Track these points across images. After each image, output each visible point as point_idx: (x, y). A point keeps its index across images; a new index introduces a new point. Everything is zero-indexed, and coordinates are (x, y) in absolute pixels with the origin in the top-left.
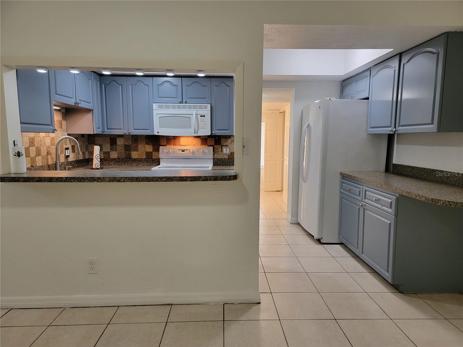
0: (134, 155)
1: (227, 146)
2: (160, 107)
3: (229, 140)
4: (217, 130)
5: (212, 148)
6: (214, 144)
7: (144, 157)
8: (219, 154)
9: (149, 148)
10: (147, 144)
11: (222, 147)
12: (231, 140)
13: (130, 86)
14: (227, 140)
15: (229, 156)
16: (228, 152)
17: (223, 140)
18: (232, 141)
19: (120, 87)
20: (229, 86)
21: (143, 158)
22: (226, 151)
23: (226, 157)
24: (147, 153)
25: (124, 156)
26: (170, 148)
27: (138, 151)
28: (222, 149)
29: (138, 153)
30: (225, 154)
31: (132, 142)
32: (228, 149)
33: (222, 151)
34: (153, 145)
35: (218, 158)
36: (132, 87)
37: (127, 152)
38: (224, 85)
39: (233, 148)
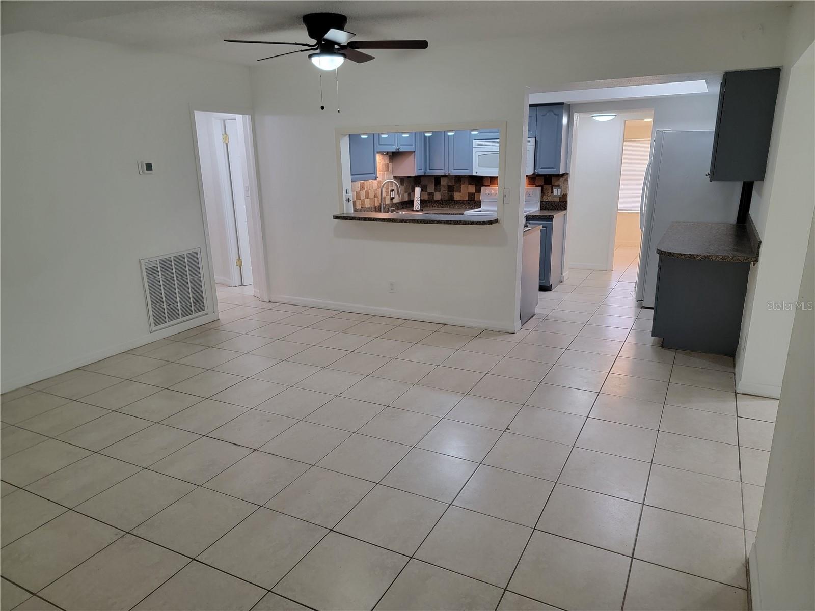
0: (457, 196)
1: (558, 186)
2: (480, 144)
3: (562, 179)
4: (542, 168)
5: (539, 189)
6: (543, 184)
7: (467, 199)
8: (549, 196)
9: (472, 189)
10: (470, 184)
11: (552, 188)
12: (564, 179)
14: (559, 179)
15: (560, 198)
16: (559, 194)
17: (553, 179)
18: (566, 180)
20: (558, 115)
21: (465, 199)
22: (557, 192)
23: (557, 200)
24: (470, 194)
25: (447, 198)
26: (492, 189)
27: (460, 192)
28: (552, 190)
29: (461, 194)
30: (555, 196)
31: (455, 182)
32: (559, 190)
33: (552, 193)
34: (476, 186)
35: (547, 200)
37: (450, 193)
38: (552, 114)
39: (567, 189)
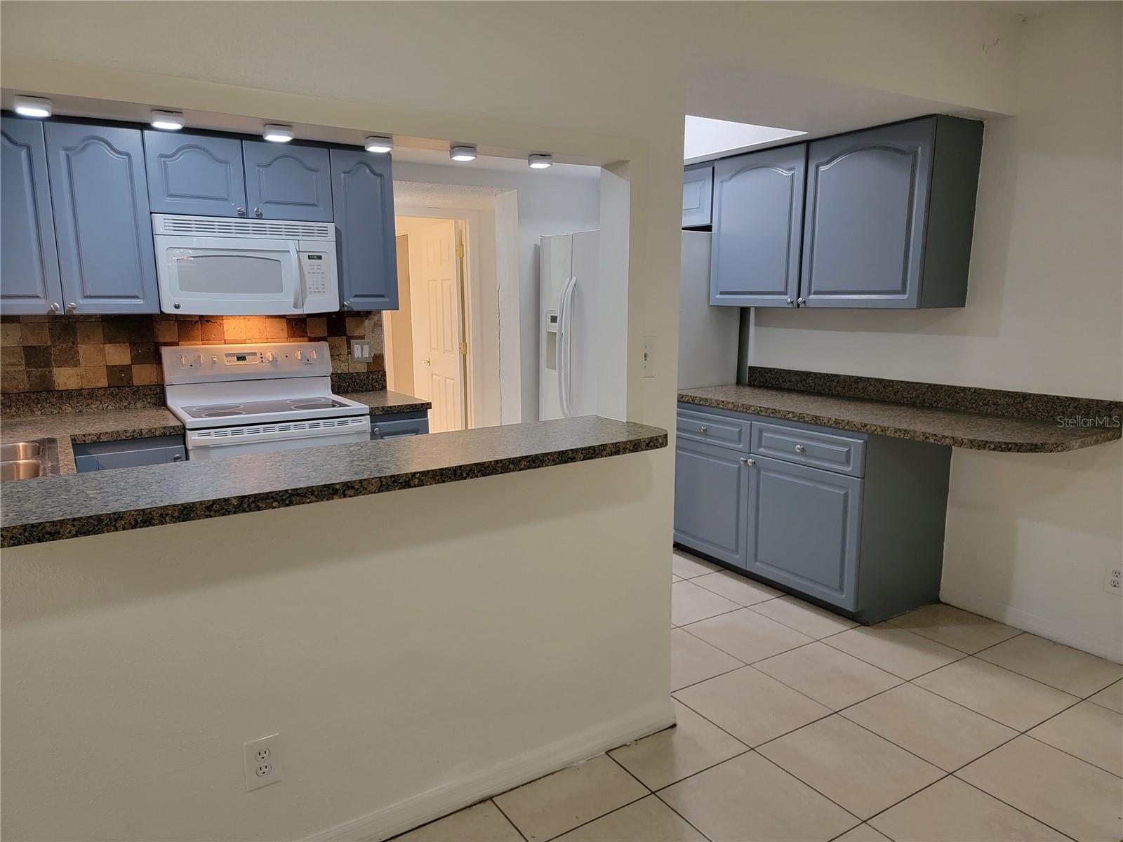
0: (65, 378)
1: (362, 337)
2: (178, 227)
3: (367, 321)
4: (356, 296)
6: (326, 335)
7: (104, 382)
8: (343, 362)
9: (119, 355)
10: (111, 340)
11: (348, 343)
12: (372, 322)
13: (62, 154)
14: (363, 321)
15: (369, 364)
16: (366, 354)
17: (350, 323)
18: (375, 324)
19: (24, 153)
20: (381, 176)
21: (100, 385)
22: (361, 352)
23: (362, 368)
24: (112, 371)
25: (24, 385)
26: (196, 350)
27: (76, 364)
28: (349, 347)
29: (80, 370)
30: (358, 361)
31: (52, 336)
32: (366, 348)
33: (349, 353)
34: (133, 345)
35: (339, 372)
36: (68, 156)
37: (36, 372)
38: (368, 171)
39: (381, 343)
